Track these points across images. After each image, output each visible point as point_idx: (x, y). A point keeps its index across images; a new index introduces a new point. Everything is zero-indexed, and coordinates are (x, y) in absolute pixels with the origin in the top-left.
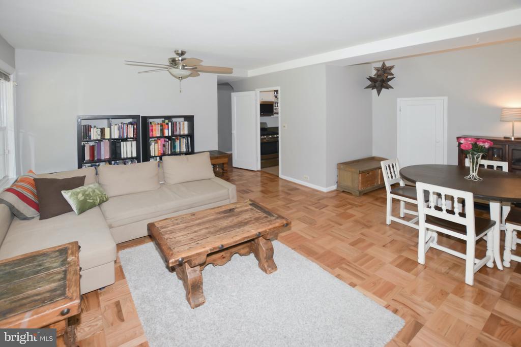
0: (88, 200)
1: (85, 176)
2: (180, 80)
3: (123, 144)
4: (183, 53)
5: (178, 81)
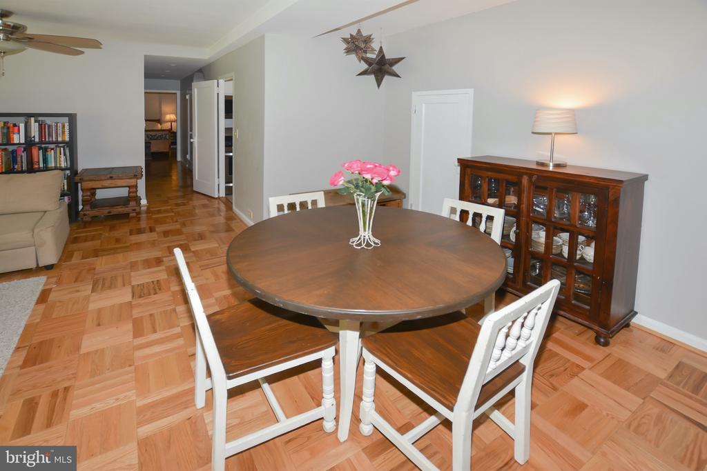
2: (2, 57)
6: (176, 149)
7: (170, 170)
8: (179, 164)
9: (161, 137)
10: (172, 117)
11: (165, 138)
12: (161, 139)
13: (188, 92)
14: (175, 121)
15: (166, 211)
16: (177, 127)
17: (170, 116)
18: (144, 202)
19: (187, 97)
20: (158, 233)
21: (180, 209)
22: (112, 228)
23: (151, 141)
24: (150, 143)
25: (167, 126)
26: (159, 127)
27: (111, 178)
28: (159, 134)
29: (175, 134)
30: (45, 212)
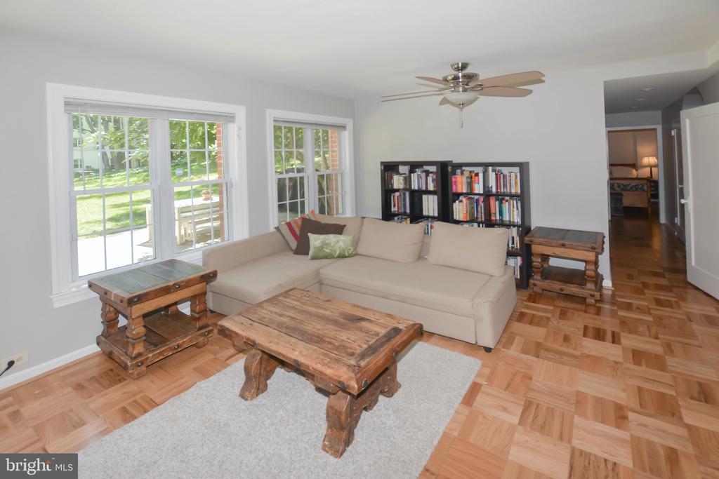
0: (325, 249)
1: (345, 226)
2: (461, 109)
3: (425, 197)
4: (464, 66)
5: (458, 109)
6: (657, 204)
7: (650, 236)
8: (664, 229)
9: (636, 188)
10: (652, 160)
11: (642, 189)
12: (636, 190)
13: (674, 125)
14: (656, 166)
15: (639, 309)
16: (659, 174)
17: (650, 160)
18: (607, 283)
19: (673, 133)
20: (624, 349)
21: (664, 312)
22: (563, 314)
23: (624, 193)
24: (622, 194)
25: (645, 172)
26: (634, 173)
27: (563, 245)
28: (634, 183)
29: (656, 183)
30: (491, 276)
